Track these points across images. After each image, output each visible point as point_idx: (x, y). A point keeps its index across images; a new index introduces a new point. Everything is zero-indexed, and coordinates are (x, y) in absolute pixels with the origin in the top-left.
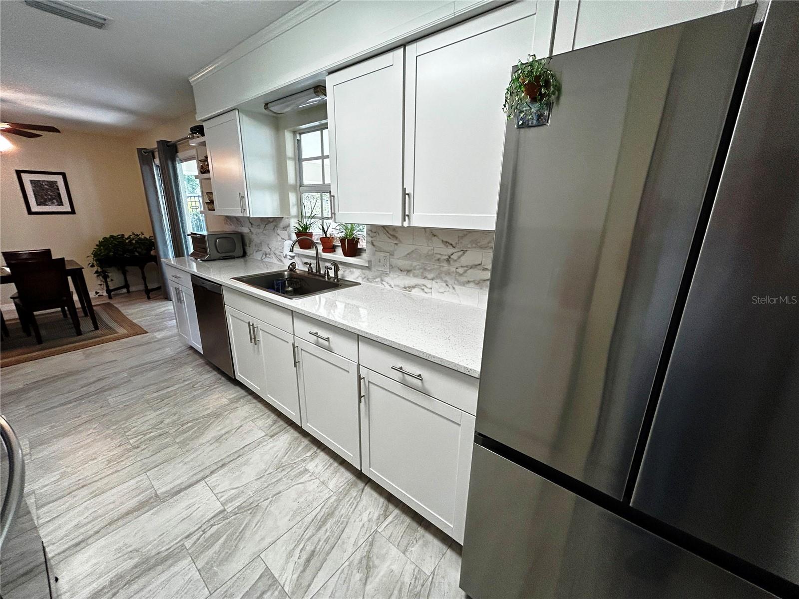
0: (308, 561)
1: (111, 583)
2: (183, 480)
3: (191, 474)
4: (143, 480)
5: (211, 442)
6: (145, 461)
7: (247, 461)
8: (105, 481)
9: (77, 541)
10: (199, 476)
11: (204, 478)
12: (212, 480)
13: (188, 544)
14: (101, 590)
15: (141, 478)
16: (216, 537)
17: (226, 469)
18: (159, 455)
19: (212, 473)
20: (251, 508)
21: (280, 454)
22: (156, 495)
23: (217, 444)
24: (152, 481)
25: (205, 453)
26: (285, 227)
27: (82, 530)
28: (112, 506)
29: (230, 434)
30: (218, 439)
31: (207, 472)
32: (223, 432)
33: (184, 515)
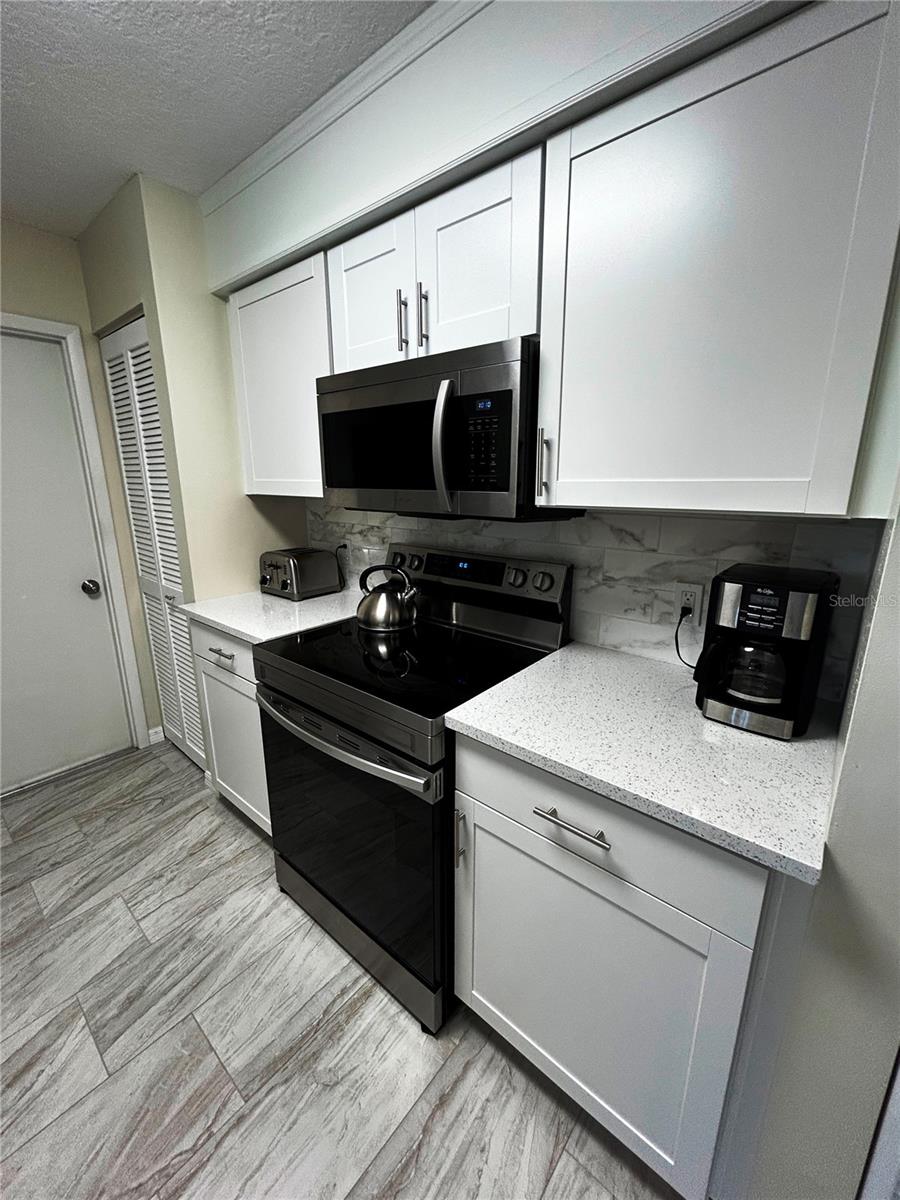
0: (27, 1068)
1: (340, 1027)
14: (349, 1018)
27: (461, 1136)
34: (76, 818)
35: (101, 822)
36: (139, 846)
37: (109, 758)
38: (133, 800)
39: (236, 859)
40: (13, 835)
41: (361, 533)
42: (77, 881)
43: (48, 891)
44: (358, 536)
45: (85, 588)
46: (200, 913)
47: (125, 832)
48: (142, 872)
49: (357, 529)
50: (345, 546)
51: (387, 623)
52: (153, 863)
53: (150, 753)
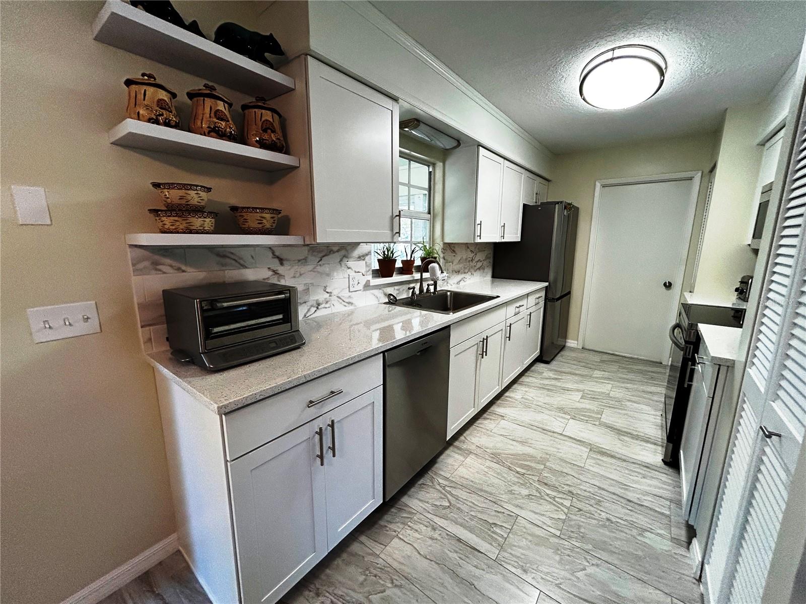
0: (568, 390)
2: (569, 443)
3: (563, 442)
4: (590, 465)
5: (528, 446)
6: (576, 476)
8: (612, 489)
10: (561, 437)
11: (561, 434)
12: (559, 430)
13: (597, 423)
15: (590, 467)
16: (586, 416)
17: (547, 427)
19: (554, 432)
20: (561, 410)
21: (517, 409)
22: (591, 450)
23: (530, 440)
24: (585, 459)
25: (542, 443)
26: (363, 256)
28: (618, 468)
29: (514, 437)
31: (556, 435)
32: (514, 443)
33: (588, 431)
34: (619, 366)
35: (625, 370)
36: (631, 381)
37: (647, 361)
40: (601, 360)
42: (605, 376)
43: (598, 374)
45: (665, 284)
46: (629, 400)
52: (630, 386)
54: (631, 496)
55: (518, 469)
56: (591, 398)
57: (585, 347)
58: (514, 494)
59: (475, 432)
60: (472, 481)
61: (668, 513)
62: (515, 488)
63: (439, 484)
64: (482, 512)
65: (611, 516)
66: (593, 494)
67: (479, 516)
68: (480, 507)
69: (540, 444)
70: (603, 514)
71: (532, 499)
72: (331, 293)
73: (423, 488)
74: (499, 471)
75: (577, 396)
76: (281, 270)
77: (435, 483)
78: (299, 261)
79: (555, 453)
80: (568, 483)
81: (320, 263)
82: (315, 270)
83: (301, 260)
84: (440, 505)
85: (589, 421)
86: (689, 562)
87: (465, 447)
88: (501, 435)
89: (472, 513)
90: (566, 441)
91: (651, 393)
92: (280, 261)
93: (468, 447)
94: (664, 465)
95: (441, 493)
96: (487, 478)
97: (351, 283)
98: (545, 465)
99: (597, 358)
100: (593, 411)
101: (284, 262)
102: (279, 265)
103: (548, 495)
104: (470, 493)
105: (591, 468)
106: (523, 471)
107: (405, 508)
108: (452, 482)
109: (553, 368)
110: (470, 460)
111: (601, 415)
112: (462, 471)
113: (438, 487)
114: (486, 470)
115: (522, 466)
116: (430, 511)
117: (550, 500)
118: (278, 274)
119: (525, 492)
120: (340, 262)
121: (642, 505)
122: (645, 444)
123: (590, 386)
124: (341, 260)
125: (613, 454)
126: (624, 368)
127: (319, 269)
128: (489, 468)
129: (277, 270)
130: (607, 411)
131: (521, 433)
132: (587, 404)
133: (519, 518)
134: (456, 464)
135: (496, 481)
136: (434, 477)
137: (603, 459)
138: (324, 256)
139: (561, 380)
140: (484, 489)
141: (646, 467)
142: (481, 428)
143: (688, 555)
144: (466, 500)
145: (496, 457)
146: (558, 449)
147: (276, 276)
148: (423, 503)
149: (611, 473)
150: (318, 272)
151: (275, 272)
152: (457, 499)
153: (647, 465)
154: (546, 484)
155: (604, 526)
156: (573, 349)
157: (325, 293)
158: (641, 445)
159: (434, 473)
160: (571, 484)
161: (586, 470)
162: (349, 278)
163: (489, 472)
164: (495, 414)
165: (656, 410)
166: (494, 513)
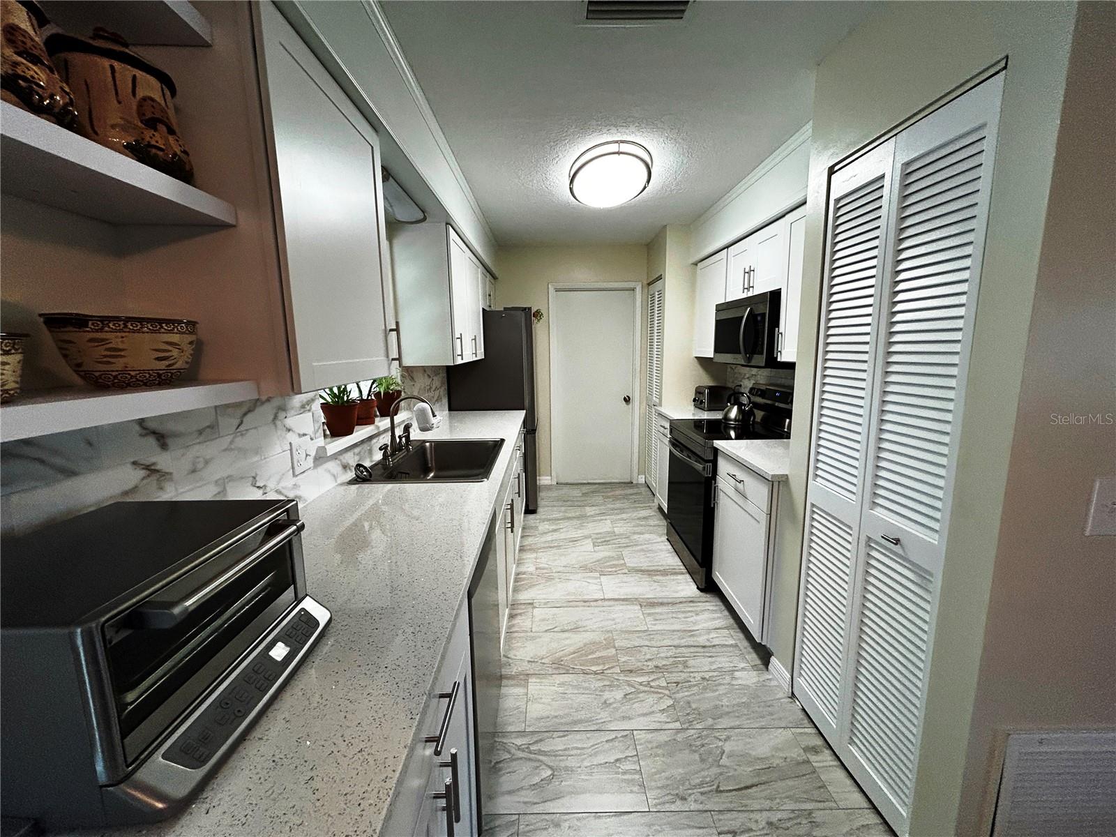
0: (576, 541)
1: (669, 574)
2: (619, 607)
3: (612, 608)
4: (652, 624)
5: (584, 629)
6: (649, 644)
7: (568, 594)
8: (685, 642)
9: (692, 604)
10: (607, 603)
11: (604, 600)
12: (599, 596)
13: (627, 571)
15: (653, 627)
16: (611, 566)
17: (586, 597)
18: (637, 644)
19: (596, 601)
20: (585, 568)
21: (541, 586)
22: (641, 606)
23: (580, 623)
24: (643, 619)
25: (594, 620)
26: (308, 402)
29: (561, 628)
30: (575, 629)
31: (600, 603)
32: (566, 635)
33: (625, 584)
34: (603, 496)
35: (611, 500)
36: (622, 510)
37: (620, 483)
38: (625, 497)
39: (654, 526)
40: (583, 494)
41: (748, 378)
42: (597, 512)
43: (589, 511)
44: (747, 380)
45: (625, 399)
46: (634, 533)
47: (618, 505)
48: (619, 517)
49: (747, 376)
50: (741, 386)
51: (735, 420)
52: (624, 516)
53: (637, 485)
54: (702, 640)
55: (594, 668)
56: (602, 542)
57: (560, 482)
58: (610, 704)
59: (514, 641)
60: (556, 717)
61: (733, 642)
62: (607, 695)
63: (519, 749)
64: (595, 753)
65: (703, 674)
66: (675, 657)
67: (596, 761)
68: (588, 748)
69: (595, 623)
70: (696, 675)
71: (631, 699)
72: (265, 486)
73: (500, 770)
74: (575, 683)
75: (588, 545)
76: (163, 461)
77: (513, 751)
78: (200, 432)
79: (614, 626)
80: (648, 657)
81: (241, 428)
82: (233, 447)
83: (204, 429)
84: (542, 780)
85: (619, 572)
86: (774, 683)
87: (515, 670)
88: (546, 631)
89: (586, 763)
90: (614, 606)
91: (644, 518)
92: (158, 440)
93: (520, 669)
94: (701, 594)
95: (530, 759)
96: (570, 702)
97: (296, 458)
98: (615, 647)
99: (576, 492)
100: (612, 558)
101: (169, 441)
102: (159, 449)
103: (641, 684)
104: (564, 736)
105: (656, 628)
106: (601, 667)
107: (497, 823)
108: (533, 733)
109: (543, 517)
110: (534, 686)
111: (623, 559)
112: (535, 710)
113: (520, 754)
114: (561, 690)
115: (595, 662)
116: (535, 801)
117: (646, 689)
118: (158, 471)
119: (619, 695)
120: (273, 421)
121: (714, 646)
122: (675, 577)
123: (592, 528)
124: (275, 417)
125: (660, 601)
126: (608, 497)
127: (240, 442)
128: (561, 684)
129: (154, 464)
130: (625, 552)
131: (566, 617)
132: (604, 552)
133: (635, 732)
134: (522, 704)
135: (582, 698)
136: (505, 741)
137: (657, 611)
138: (245, 414)
139: (561, 530)
140: (575, 718)
141: (691, 602)
142: (516, 632)
143: (770, 677)
144: (565, 750)
145: (559, 666)
146: (614, 620)
147: (154, 477)
148: (517, 793)
149: (672, 624)
150: (240, 449)
151: (151, 470)
152: (555, 756)
153: (692, 599)
154: (631, 671)
155: (705, 689)
156: (549, 488)
157: (255, 489)
158: (673, 580)
159: (500, 734)
160: (651, 658)
161: (652, 633)
162: (291, 450)
163: (566, 692)
164: (521, 604)
165: (660, 536)
166: (607, 746)
